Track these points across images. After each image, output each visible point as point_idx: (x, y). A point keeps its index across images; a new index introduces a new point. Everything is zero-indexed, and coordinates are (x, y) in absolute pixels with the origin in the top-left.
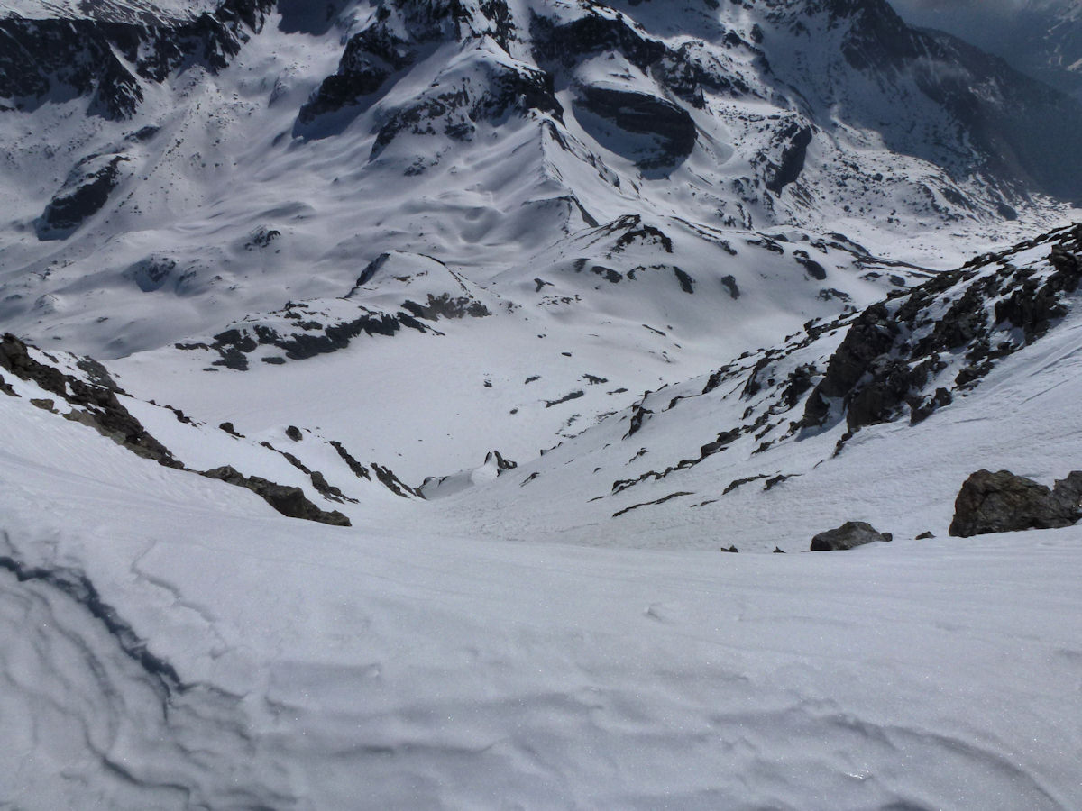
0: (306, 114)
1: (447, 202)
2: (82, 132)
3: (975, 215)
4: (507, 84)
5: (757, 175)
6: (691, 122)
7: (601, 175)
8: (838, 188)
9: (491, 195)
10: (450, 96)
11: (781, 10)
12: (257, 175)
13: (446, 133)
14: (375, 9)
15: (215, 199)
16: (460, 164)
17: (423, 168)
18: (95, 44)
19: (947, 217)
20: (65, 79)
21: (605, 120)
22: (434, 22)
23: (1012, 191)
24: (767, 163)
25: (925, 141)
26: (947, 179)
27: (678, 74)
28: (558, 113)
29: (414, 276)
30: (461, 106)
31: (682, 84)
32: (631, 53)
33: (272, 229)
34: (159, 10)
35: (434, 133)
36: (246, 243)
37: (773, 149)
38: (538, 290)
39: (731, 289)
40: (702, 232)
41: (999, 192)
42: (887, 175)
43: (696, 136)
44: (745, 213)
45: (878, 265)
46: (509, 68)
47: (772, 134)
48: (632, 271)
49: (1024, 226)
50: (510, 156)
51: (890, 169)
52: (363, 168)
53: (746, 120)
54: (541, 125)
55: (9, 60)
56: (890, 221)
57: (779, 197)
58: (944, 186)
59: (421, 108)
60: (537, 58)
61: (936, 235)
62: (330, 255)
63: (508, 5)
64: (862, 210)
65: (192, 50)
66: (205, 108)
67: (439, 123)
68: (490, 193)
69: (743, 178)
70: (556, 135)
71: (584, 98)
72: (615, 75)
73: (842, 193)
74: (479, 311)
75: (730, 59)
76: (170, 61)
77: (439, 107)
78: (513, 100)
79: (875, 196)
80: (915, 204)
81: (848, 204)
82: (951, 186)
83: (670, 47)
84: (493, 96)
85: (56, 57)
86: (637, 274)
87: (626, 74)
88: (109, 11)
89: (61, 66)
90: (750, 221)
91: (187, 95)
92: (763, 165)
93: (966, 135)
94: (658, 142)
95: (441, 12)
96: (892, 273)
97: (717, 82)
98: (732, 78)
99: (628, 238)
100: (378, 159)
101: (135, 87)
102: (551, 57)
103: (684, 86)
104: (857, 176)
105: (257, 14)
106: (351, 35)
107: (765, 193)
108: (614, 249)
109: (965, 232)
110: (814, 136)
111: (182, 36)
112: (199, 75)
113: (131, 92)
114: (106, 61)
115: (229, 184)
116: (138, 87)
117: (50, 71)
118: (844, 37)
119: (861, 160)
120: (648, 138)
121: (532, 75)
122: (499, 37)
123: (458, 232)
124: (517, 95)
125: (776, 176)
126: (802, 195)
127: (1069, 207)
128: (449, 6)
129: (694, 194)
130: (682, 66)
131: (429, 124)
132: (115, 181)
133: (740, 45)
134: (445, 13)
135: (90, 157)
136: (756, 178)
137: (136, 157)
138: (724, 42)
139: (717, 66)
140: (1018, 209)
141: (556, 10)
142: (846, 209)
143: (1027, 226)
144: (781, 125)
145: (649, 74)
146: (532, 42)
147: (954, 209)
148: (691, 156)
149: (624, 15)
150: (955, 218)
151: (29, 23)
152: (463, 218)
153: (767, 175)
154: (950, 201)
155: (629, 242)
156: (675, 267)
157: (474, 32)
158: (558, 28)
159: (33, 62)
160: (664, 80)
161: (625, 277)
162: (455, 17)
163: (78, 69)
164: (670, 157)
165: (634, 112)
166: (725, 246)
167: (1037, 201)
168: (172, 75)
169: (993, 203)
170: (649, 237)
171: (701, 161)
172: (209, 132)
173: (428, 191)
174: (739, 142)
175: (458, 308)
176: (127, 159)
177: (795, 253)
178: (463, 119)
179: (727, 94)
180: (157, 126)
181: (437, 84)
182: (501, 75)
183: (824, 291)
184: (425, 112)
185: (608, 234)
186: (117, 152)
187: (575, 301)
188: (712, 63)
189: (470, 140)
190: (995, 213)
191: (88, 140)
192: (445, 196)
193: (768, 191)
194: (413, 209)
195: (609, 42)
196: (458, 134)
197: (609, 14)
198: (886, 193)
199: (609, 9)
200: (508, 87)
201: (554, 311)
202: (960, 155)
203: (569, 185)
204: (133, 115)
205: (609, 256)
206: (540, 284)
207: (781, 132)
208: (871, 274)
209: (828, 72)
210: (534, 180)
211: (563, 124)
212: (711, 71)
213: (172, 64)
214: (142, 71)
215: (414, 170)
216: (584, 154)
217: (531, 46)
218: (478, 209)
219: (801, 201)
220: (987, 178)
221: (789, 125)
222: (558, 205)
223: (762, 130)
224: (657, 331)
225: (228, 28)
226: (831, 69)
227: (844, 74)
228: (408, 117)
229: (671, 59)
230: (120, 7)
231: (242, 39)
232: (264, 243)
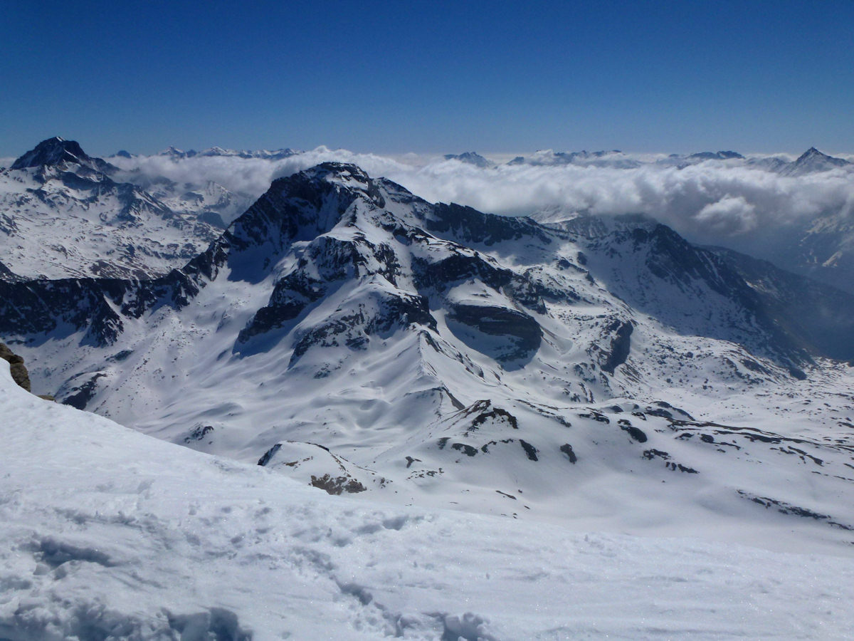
0: (243, 336)
1: (347, 397)
2: (74, 356)
3: (772, 378)
4: (392, 307)
5: (592, 360)
6: (537, 325)
7: (467, 369)
8: (660, 365)
9: (381, 389)
10: (350, 317)
11: (597, 241)
12: (201, 384)
13: (347, 344)
14: (298, 260)
15: (169, 403)
16: (358, 367)
17: (329, 372)
18: (93, 294)
19: (750, 381)
20: (68, 320)
21: (470, 327)
22: (340, 267)
23: (798, 357)
24: (599, 351)
25: (722, 325)
26: (744, 352)
27: (524, 291)
28: (433, 325)
29: (301, 462)
30: (358, 324)
31: (527, 298)
32: (486, 279)
33: (208, 426)
34: (148, 268)
35: (338, 345)
36: (186, 437)
37: (602, 340)
38: (409, 465)
39: (569, 455)
40: (541, 410)
41: (789, 359)
42: (696, 353)
43: (542, 335)
44: (587, 390)
45: (690, 427)
46: (393, 295)
47: (600, 329)
48: (486, 446)
49: (813, 384)
50: (395, 359)
51: (698, 348)
52: (283, 374)
53: (580, 320)
54: (419, 334)
55: (29, 308)
56: (705, 388)
57: (613, 376)
58: (743, 358)
59: (328, 327)
60: (417, 286)
61: (745, 396)
62: (251, 445)
63: (395, 252)
64: (681, 381)
65: (163, 295)
66: (169, 335)
67: (341, 338)
68: (381, 388)
69: (582, 364)
70: (430, 341)
71: (454, 312)
72: (476, 295)
73: (663, 369)
74: (356, 487)
75: (564, 277)
76: (146, 303)
77: (341, 326)
78: (398, 317)
79: (689, 369)
80: (722, 373)
81: (670, 377)
82: (748, 357)
83: (517, 273)
84: (382, 315)
85: (63, 305)
86: (490, 448)
87: (484, 293)
88: (112, 270)
89: (66, 311)
90: (592, 397)
91: (156, 326)
92: (597, 352)
93: (753, 318)
94: (513, 341)
95: (345, 259)
96: (702, 432)
97: (555, 294)
98: (567, 291)
99: (481, 419)
100: (295, 366)
101: (118, 323)
102: (427, 285)
103: (528, 299)
104: (673, 355)
105: (214, 267)
106: (279, 279)
107: (601, 374)
108: (470, 429)
109: (767, 392)
110: (635, 328)
111: (157, 285)
112: (167, 312)
113: (115, 326)
114: (100, 306)
115: (181, 391)
116: (121, 322)
117: (56, 314)
118: (647, 256)
119: (674, 343)
120: (505, 339)
121: (412, 299)
122: (388, 274)
123: (354, 420)
124: (400, 314)
125: (607, 359)
126: (632, 373)
127: (847, 366)
128: (351, 255)
129: (544, 378)
130: (526, 285)
131: (334, 339)
132: (93, 392)
133: (570, 268)
134: (348, 259)
135: (78, 375)
136: (592, 363)
137: (113, 373)
138: (558, 266)
139: (554, 283)
140: (806, 371)
141: (429, 253)
142: (669, 381)
143: (816, 384)
144: (607, 322)
145: (502, 292)
146: (413, 276)
147: (754, 374)
148: (539, 349)
149: (479, 253)
150: (756, 381)
151: (48, 282)
152: (358, 409)
153: (600, 360)
154: (749, 369)
155: (482, 422)
156: (520, 440)
157: (369, 272)
158: (432, 265)
159: (46, 309)
160: (514, 296)
161: (480, 451)
162: (355, 262)
163: (79, 312)
164: (523, 351)
165: (493, 320)
166: (561, 421)
167: (821, 364)
168: (147, 313)
169: (785, 368)
170: (498, 417)
171: (547, 353)
172: (170, 352)
173: (331, 389)
174: (576, 336)
175: (337, 486)
176: (105, 375)
177: (619, 422)
178: (360, 334)
179: (564, 302)
180: (131, 349)
181: (340, 310)
182: (388, 300)
183: (647, 452)
184: (331, 330)
185: (466, 417)
186: (98, 370)
187: (439, 473)
188: (550, 281)
189: (365, 349)
190: (788, 375)
191: (78, 362)
192: (345, 392)
193: (603, 372)
194: (319, 404)
195: (470, 272)
196: (356, 345)
197: (468, 253)
198: (698, 367)
199: (469, 250)
200: (393, 309)
201: (421, 483)
202: (751, 333)
203: (442, 379)
204: (114, 342)
205: (466, 435)
206: (410, 460)
207: (607, 327)
208: (684, 435)
209: (639, 281)
210: (413, 376)
211: (437, 332)
212: (550, 287)
213: (148, 305)
214: (125, 311)
215: (322, 373)
216: (454, 354)
217: (413, 279)
218: (371, 401)
219: (631, 377)
220: (776, 349)
221: (613, 322)
222: (433, 395)
223: (592, 326)
224: (509, 496)
225: (191, 278)
226: (641, 279)
227: (651, 281)
228: (319, 334)
229: (517, 280)
230: (119, 267)
231: (201, 285)
232: (199, 437)
